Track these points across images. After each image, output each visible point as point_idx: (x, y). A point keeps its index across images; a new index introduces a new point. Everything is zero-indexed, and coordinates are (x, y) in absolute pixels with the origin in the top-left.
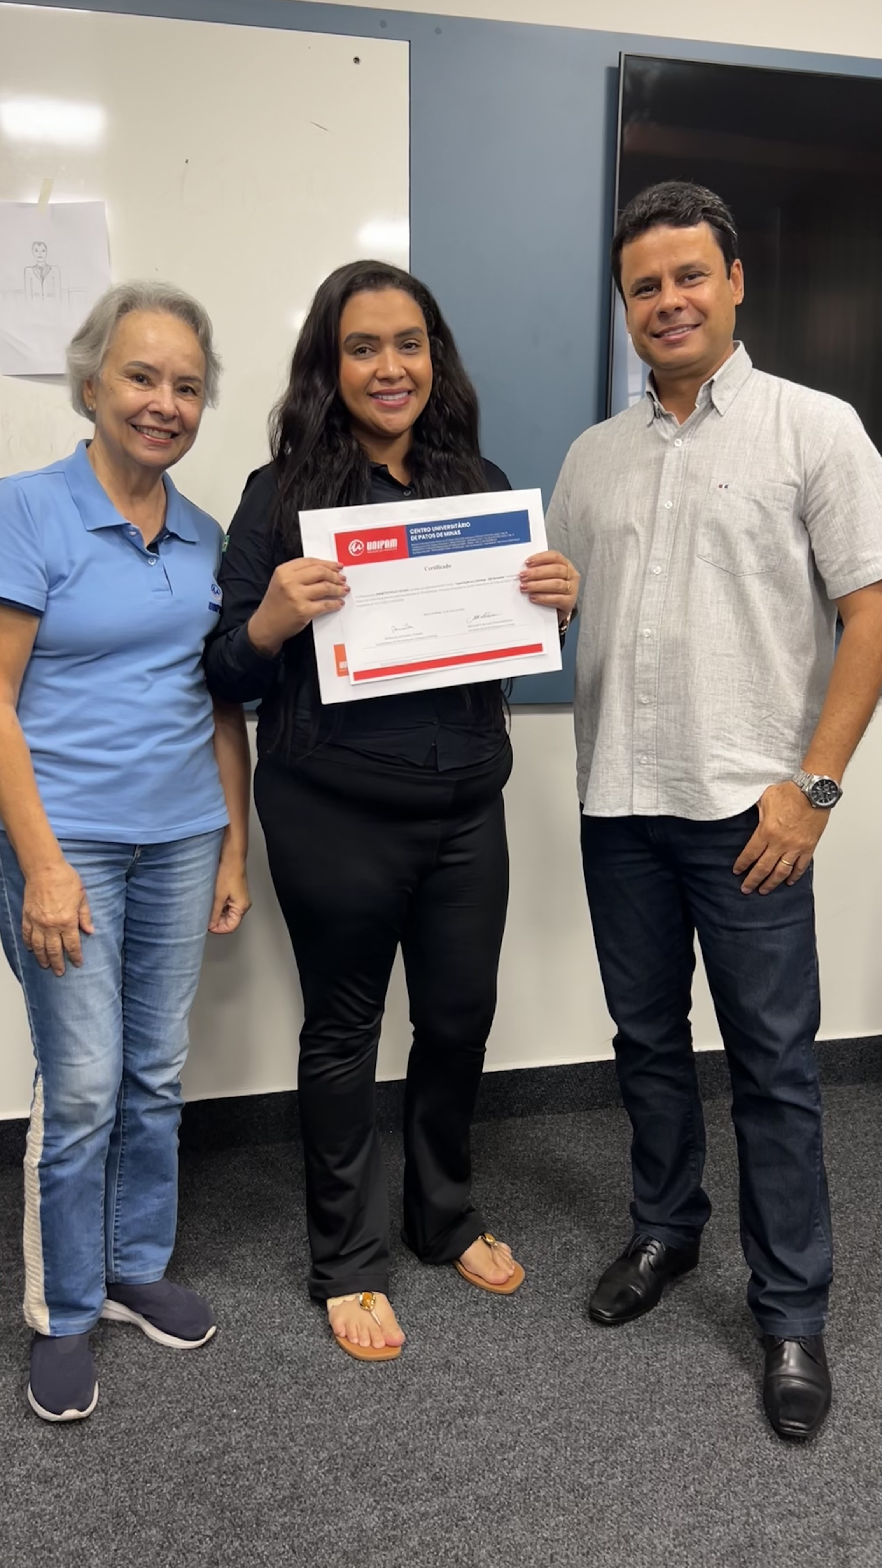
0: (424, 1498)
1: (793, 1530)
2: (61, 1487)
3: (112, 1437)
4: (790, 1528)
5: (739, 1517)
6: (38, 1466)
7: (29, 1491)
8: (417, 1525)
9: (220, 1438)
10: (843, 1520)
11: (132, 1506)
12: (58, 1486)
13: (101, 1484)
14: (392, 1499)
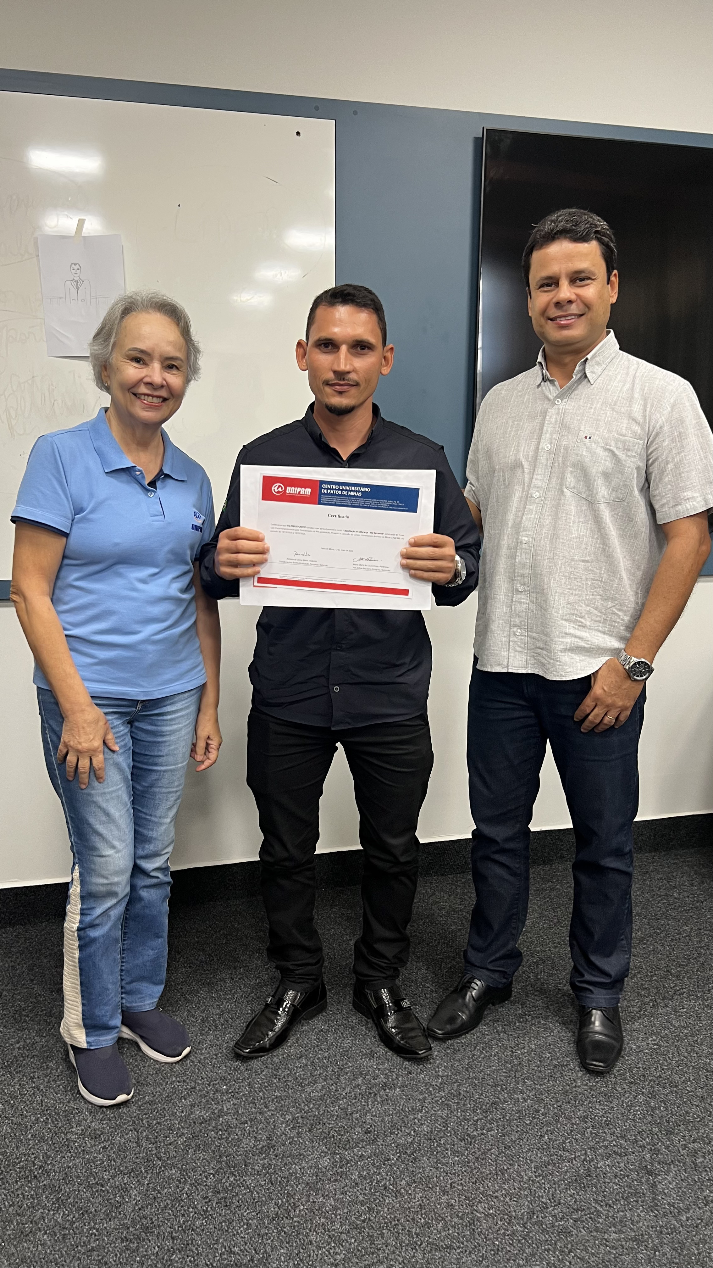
0: (360, 1146)
1: (617, 1164)
2: (107, 1141)
3: (140, 1107)
4: (615, 1163)
5: (579, 1156)
6: (89, 1127)
7: (84, 1145)
8: (356, 1163)
9: (215, 1106)
10: (651, 1157)
11: (158, 1154)
12: (105, 1140)
13: (135, 1139)
14: (339, 1147)
